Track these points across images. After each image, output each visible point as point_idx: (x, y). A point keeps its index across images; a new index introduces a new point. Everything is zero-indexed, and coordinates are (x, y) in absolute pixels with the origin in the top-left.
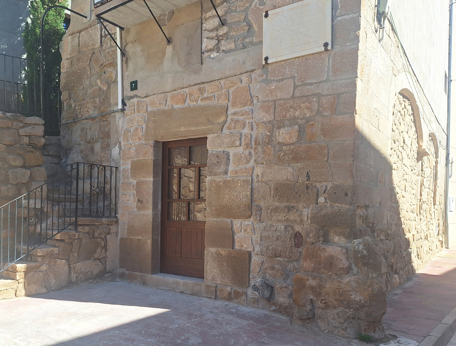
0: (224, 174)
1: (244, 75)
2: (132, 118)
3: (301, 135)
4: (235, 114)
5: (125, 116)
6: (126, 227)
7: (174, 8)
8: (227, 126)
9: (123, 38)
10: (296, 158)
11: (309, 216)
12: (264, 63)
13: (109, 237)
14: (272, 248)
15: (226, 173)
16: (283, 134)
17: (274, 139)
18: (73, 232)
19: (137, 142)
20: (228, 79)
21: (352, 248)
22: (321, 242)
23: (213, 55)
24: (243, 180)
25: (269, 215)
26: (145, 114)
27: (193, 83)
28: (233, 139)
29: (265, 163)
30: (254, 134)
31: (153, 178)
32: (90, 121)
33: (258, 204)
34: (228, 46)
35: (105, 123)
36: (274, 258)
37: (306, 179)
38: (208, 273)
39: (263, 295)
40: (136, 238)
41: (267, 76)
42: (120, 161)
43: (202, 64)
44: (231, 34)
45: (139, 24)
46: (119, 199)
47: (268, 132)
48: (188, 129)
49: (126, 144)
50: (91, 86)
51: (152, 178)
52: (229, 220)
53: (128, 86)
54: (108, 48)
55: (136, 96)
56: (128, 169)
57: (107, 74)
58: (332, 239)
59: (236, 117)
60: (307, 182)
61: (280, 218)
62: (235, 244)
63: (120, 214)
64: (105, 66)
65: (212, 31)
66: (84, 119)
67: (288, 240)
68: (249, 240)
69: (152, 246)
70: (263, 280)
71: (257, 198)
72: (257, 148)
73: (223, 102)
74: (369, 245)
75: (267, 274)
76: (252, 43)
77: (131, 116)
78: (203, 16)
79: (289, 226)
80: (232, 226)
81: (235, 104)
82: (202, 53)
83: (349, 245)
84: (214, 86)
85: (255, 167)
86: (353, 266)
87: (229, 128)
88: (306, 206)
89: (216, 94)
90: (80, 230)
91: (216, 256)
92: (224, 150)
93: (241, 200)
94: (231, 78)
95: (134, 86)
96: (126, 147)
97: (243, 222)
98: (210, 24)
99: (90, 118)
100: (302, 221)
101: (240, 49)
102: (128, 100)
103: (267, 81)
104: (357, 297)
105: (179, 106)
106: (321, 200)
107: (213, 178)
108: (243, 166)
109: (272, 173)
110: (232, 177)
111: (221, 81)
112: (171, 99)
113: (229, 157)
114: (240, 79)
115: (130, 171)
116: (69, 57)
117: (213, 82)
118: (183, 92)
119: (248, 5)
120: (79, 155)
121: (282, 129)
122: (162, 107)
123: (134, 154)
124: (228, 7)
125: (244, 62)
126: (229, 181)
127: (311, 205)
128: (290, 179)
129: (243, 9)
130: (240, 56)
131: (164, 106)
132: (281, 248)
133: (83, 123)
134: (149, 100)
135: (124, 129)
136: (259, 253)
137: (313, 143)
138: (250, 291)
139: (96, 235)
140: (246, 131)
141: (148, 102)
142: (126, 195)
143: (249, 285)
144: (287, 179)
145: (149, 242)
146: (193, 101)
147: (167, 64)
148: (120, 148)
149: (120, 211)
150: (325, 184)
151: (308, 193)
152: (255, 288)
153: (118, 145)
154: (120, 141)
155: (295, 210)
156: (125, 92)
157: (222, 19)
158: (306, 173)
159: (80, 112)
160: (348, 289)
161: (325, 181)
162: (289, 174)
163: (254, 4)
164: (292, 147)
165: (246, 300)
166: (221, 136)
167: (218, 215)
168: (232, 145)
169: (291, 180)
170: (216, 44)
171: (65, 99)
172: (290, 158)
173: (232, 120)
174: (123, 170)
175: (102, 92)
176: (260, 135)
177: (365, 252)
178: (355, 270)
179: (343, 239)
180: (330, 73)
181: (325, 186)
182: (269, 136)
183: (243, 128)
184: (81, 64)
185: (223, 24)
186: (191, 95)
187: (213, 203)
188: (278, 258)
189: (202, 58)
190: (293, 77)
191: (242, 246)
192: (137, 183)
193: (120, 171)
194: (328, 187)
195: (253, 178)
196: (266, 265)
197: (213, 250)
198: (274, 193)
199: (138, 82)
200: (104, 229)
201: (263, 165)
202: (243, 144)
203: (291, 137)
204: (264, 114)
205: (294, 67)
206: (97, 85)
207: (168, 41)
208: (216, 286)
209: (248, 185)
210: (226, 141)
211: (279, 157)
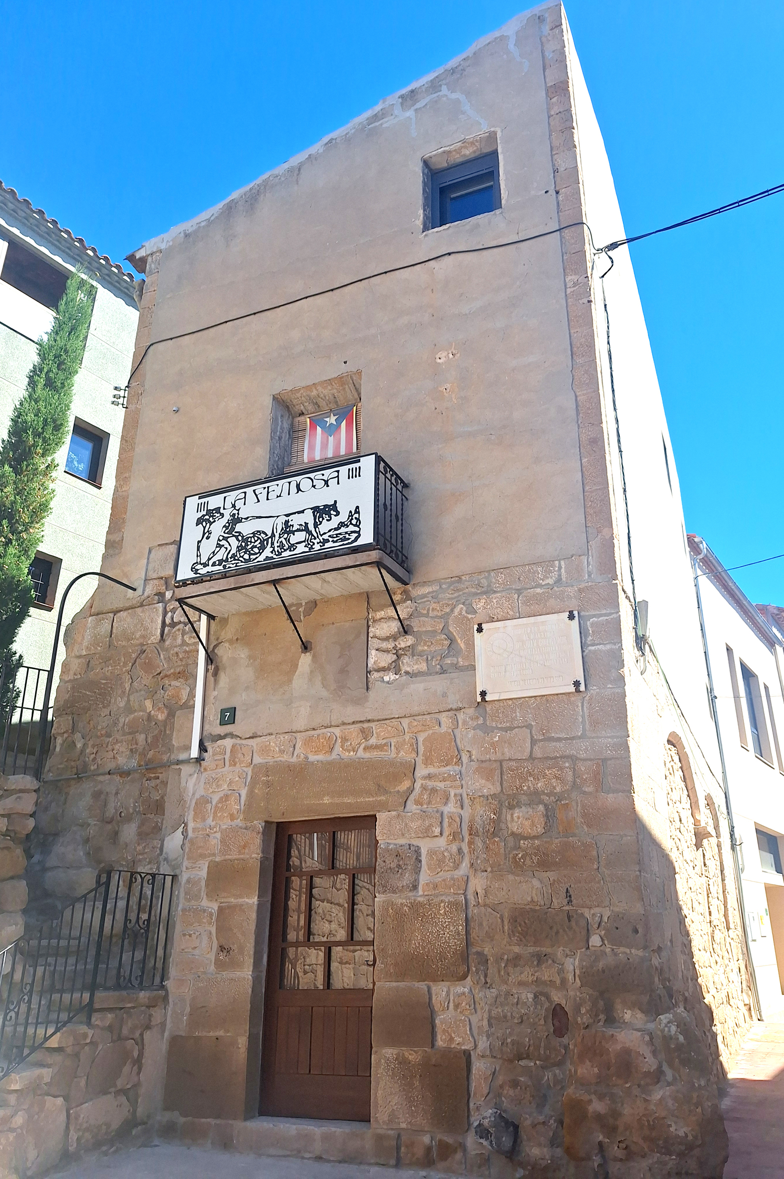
0: (411, 890)
1: (444, 714)
2: (217, 776)
3: (549, 822)
4: (429, 777)
5: (202, 770)
6: (188, 1009)
7: (318, 597)
8: (415, 799)
9: (212, 632)
10: (545, 864)
11: (577, 972)
12: (479, 699)
13: (147, 1035)
14: (512, 1040)
15: (415, 887)
16: (519, 818)
17: (503, 826)
18: (83, 1029)
19: (226, 824)
20: (416, 718)
21: (659, 1033)
22: (601, 1023)
23: (388, 677)
24: (450, 903)
25: (502, 973)
26: (245, 769)
27: (351, 721)
28: (427, 823)
29: (489, 869)
30: (466, 814)
31: (258, 898)
32: (117, 778)
33: (479, 949)
34: (415, 667)
35: (153, 783)
36: (517, 1062)
37: (566, 901)
38: (379, 1106)
39: (498, 1147)
40: (211, 1034)
41: (485, 720)
42: (182, 863)
43: (368, 689)
44: (420, 648)
45: (247, 614)
46: (172, 944)
47: (492, 815)
48: (337, 800)
49: (198, 825)
50: (129, 710)
51: (256, 898)
52: (422, 986)
53: (214, 717)
54: (176, 647)
55: (231, 735)
56: (200, 878)
57: (170, 692)
58: (620, 1016)
59: (430, 784)
60: (567, 908)
61: (523, 977)
62: (436, 1036)
63: (174, 979)
64: (166, 676)
65: (387, 639)
66: (103, 774)
67: (542, 1022)
68: (464, 1026)
69: (248, 1052)
70: (497, 1112)
71: (479, 937)
72: (473, 842)
73: (406, 755)
74: (685, 1024)
75: (503, 1099)
76: (456, 667)
77: (216, 771)
78: (370, 615)
79: (542, 994)
80: (430, 998)
81: (429, 762)
82: (369, 672)
83: (651, 1026)
84: (389, 728)
85: (471, 878)
86: (665, 1068)
87: (418, 802)
88: (569, 953)
89: (393, 741)
90: (96, 1023)
91: (397, 1066)
92: (410, 843)
93: (446, 942)
94: (419, 717)
95: (229, 716)
96: (200, 833)
97: (452, 989)
98: (383, 629)
99: (118, 773)
100: (564, 981)
101: (437, 673)
102: (212, 741)
103: (486, 729)
104: (680, 1129)
105: (320, 757)
106: (595, 940)
107: (389, 897)
108: (448, 875)
109: (504, 889)
110: (426, 895)
111: (402, 720)
112: (305, 745)
113: (420, 856)
114: (437, 721)
115: (203, 883)
116: (84, 653)
117: (388, 721)
118: (329, 734)
119: (448, 610)
120: (80, 847)
121: (517, 810)
122: (285, 758)
123: (216, 848)
124: (414, 608)
125: (445, 695)
126: (421, 904)
127: (578, 951)
128: (538, 901)
129: (439, 614)
130: (438, 684)
131: (291, 757)
132: (529, 1040)
133: (101, 782)
134: (257, 744)
135: (197, 796)
136: (488, 1053)
137: (572, 837)
138: (471, 1140)
139: (125, 1031)
140: (451, 808)
141: (255, 747)
142: (190, 935)
143: (469, 1125)
144: (532, 901)
145: (243, 1042)
146: (349, 751)
147: (299, 682)
148: (185, 834)
149: (173, 972)
150: (597, 910)
151: (570, 928)
152: (483, 1133)
153: (181, 829)
154: (186, 820)
155: (550, 962)
156: (206, 727)
157: (406, 623)
158: (565, 890)
159: (94, 759)
160: (663, 1114)
161: (598, 906)
162: (534, 892)
163: (459, 610)
164: (536, 841)
165: (463, 1161)
166: (405, 816)
167: (401, 975)
168: (427, 833)
169: (539, 904)
170: (393, 660)
171: (62, 731)
172: (535, 861)
173: (424, 788)
174: (188, 881)
175: (154, 723)
176: (478, 819)
177: (681, 1038)
178: (669, 1074)
179: (640, 1015)
180: (587, 726)
181: (599, 915)
182: (494, 821)
183: (446, 804)
184: (110, 668)
185: (406, 632)
186: (344, 739)
187: (390, 950)
188: (523, 1061)
189: (369, 680)
190: (529, 727)
191: (452, 1039)
192: (221, 910)
193: (180, 884)
194: (603, 915)
195: (468, 897)
196: (500, 1079)
197: (389, 1052)
198: (510, 927)
199: (237, 709)
200: (142, 1018)
201: (486, 873)
202: (446, 833)
203: (533, 824)
204: (484, 781)
205: (529, 710)
206: (144, 710)
207: (305, 646)
208: (399, 1136)
209: (460, 912)
210: (414, 825)
211: (516, 860)
